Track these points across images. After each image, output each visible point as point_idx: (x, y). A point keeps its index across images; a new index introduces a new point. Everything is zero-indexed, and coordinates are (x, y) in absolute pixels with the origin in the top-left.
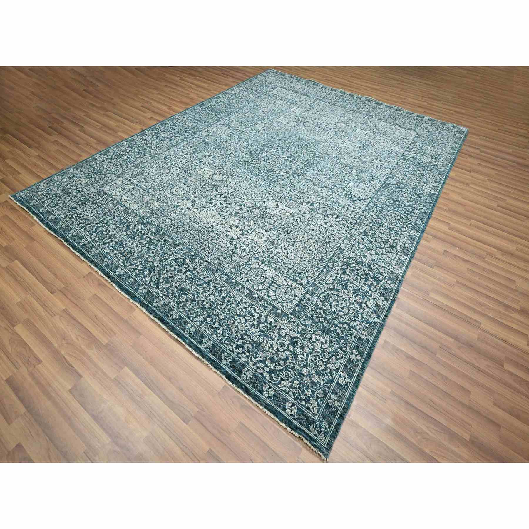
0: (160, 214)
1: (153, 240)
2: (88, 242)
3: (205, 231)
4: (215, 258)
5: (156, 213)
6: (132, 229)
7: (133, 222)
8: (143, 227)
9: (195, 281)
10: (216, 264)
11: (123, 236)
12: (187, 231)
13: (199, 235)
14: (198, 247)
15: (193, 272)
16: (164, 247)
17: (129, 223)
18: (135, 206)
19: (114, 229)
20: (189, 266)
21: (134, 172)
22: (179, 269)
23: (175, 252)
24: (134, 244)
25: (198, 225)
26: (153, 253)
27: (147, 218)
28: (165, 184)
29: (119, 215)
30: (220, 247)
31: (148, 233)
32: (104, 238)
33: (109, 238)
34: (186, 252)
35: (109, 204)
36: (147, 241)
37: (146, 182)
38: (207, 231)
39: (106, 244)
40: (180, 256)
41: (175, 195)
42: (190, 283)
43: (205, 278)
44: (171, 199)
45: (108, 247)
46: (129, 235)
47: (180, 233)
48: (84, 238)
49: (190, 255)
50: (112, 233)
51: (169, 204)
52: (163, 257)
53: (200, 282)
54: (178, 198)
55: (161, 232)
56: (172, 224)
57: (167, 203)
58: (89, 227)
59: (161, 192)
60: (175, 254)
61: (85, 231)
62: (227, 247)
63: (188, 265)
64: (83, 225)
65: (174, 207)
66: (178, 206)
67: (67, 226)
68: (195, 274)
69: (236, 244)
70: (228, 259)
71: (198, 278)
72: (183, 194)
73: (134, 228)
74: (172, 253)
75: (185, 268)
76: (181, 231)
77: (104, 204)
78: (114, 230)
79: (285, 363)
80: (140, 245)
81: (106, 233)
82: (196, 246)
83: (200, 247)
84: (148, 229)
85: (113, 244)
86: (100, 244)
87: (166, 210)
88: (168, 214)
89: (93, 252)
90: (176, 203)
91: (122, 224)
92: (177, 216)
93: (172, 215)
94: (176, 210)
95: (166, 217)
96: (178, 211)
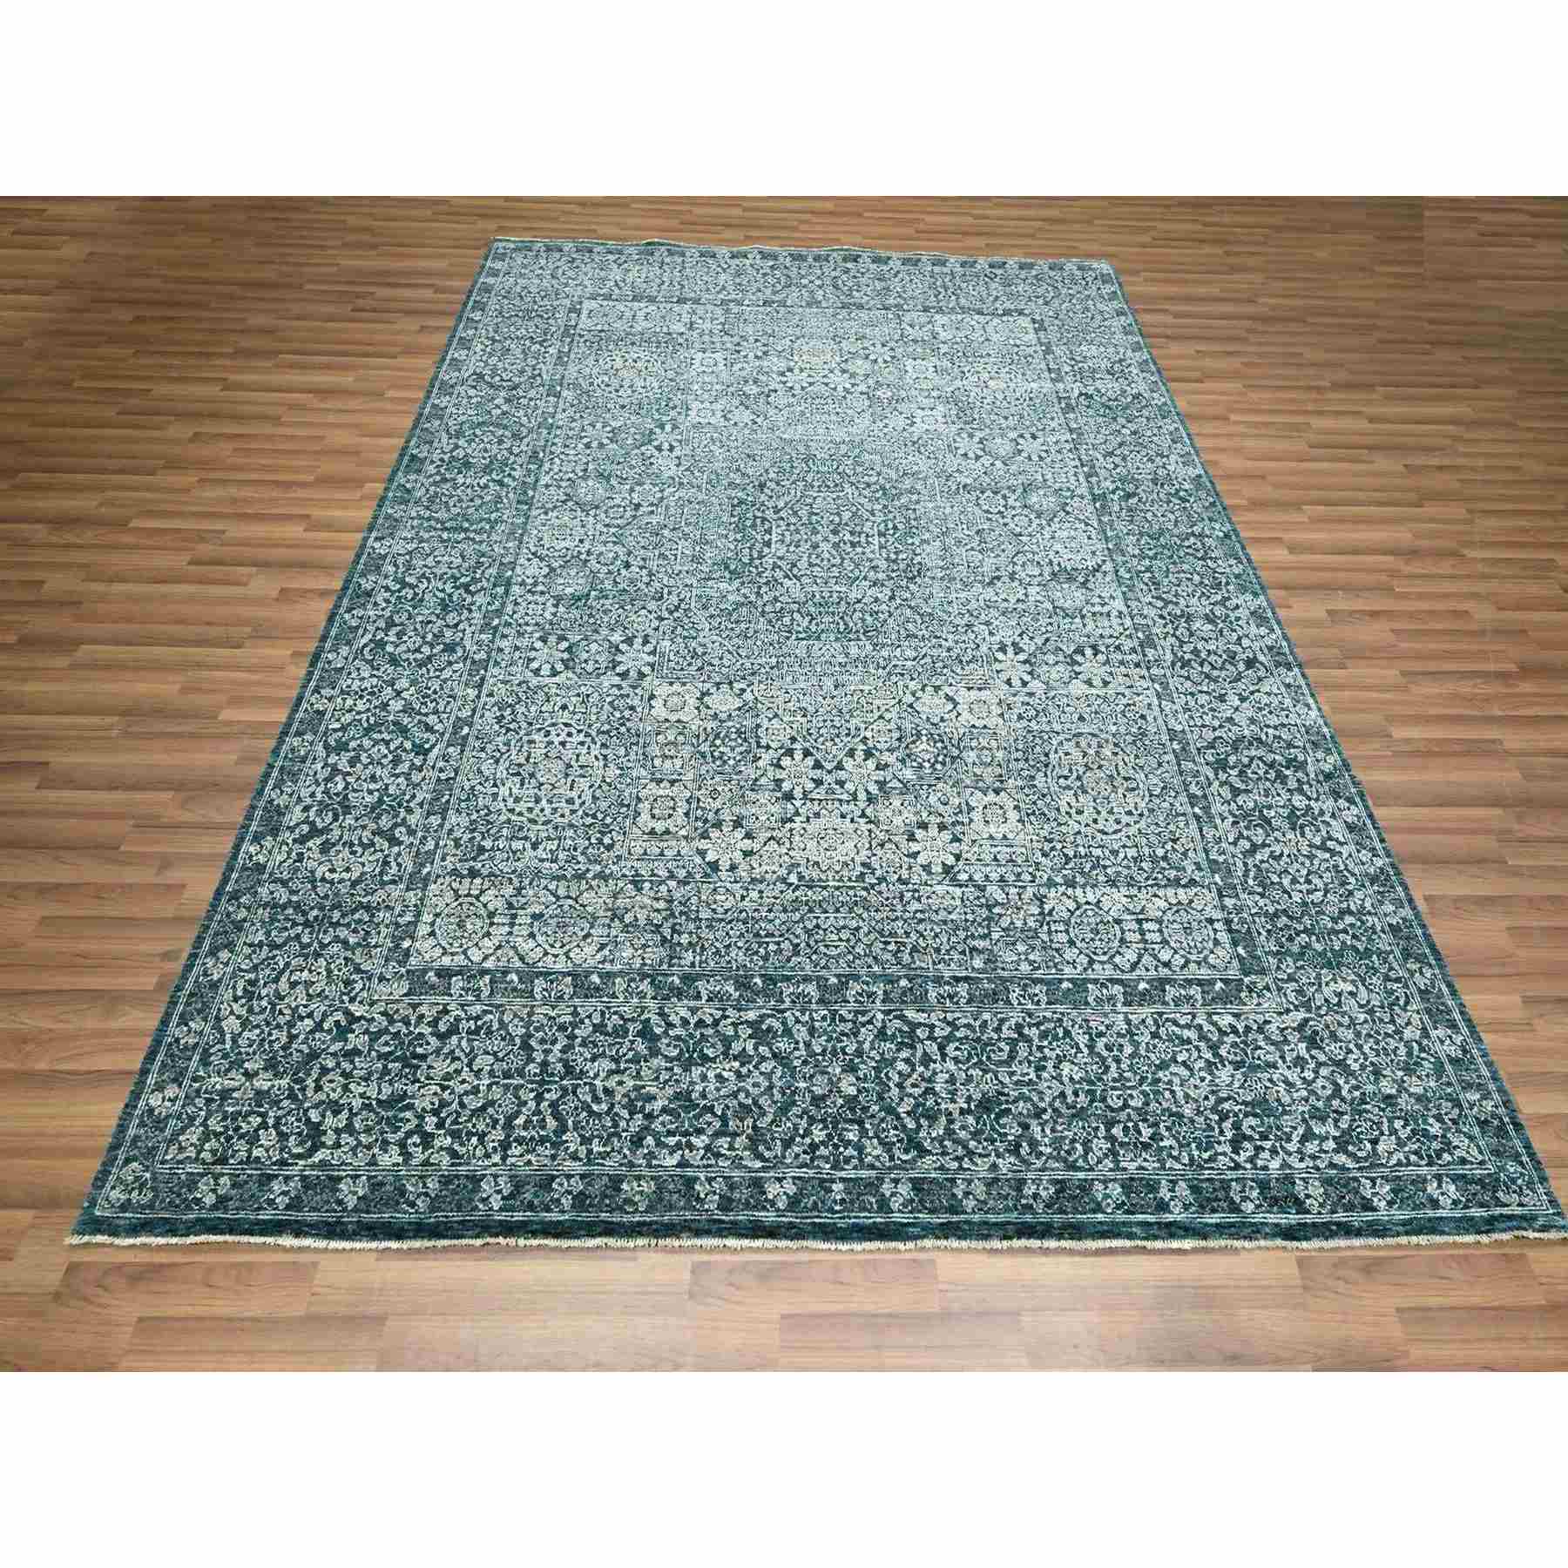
0: (692, 926)
1: (762, 1022)
2: (582, 1177)
3: (864, 893)
4: (963, 953)
5: (674, 931)
6: (666, 1033)
7: (643, 1009)
8: (692, 1003)
9: (989, 1058)
10: (984, 971)
11: (664, 1076)
12: (818, 926)
13: (860, 916)
14: (895, 954)
15: (958, 1034)
16: (812, 1019)
17: (633, 1020)
18: (589, 950)
19: (611, 1073)
20: (932, 1027)
22: (919, 1054)
23: (857, 1012)
24: (725, 1074)
25: (825, 888)
26: (805, 1063)
27: (670, 965)
28: (600, 816)
29: (575, 1013)
30: (943, 914)
31: (724, 1010)
32: (616, 1125)
33: (631, 1114)
34: (885, 992)
35: (499, 1000)
36: (750, 1037)
37: (535, 846)
38: (865, 889)
39: (641, 1139)
40: (880, 1016)
41: (667, 832)
42: (985, 1072)
43: (998, 1030)
44: (669, 853)
45: (659, 1144)
46: (678, 1058)
47: (808, 945)
48: (553, 1178)
49: (904, 994)
50: (621, 1090)
51: (682, 874)
52: (845, 1053)
53: (1001, 1050)
54: (686, 838)
55: (758, 980)
56: (757, 935)
57: (672, 876)
58: (525, 1128)
59: (618, 850)
60: (861, 1019)
61: (528, 1152)
62: (958, 902)
63: (925, 1025)
64: (498, 1135)
65: (706, 875)
66: (714, 866)
67: (446, 1181)
68: (966, 1037)
69: (971, 879)
70: (995, 936)
71: (987, 1045)
72: (687, 814)
73: (670, 1025)
74: (854, 1023)
75: (929, 1038)
76: (804, 937)
77: (486, 1012)
78: (617, 1078)
79: (1343, 1100)
80: (743, 1065)
81: (604, 1107)
82: (888, 956)
83: (899, 951)
84: (710, 999)
85: (663, 1124)
86: (625, 1156)
87: (694, 900)
88: (714, 911)
89: (637, 1198)
90: (698, 860)
91: (618, 1036)
92: (743, 898)
93: (727, 905)
94: (721, 881)
95: (720, 924)
96: (730, 882)
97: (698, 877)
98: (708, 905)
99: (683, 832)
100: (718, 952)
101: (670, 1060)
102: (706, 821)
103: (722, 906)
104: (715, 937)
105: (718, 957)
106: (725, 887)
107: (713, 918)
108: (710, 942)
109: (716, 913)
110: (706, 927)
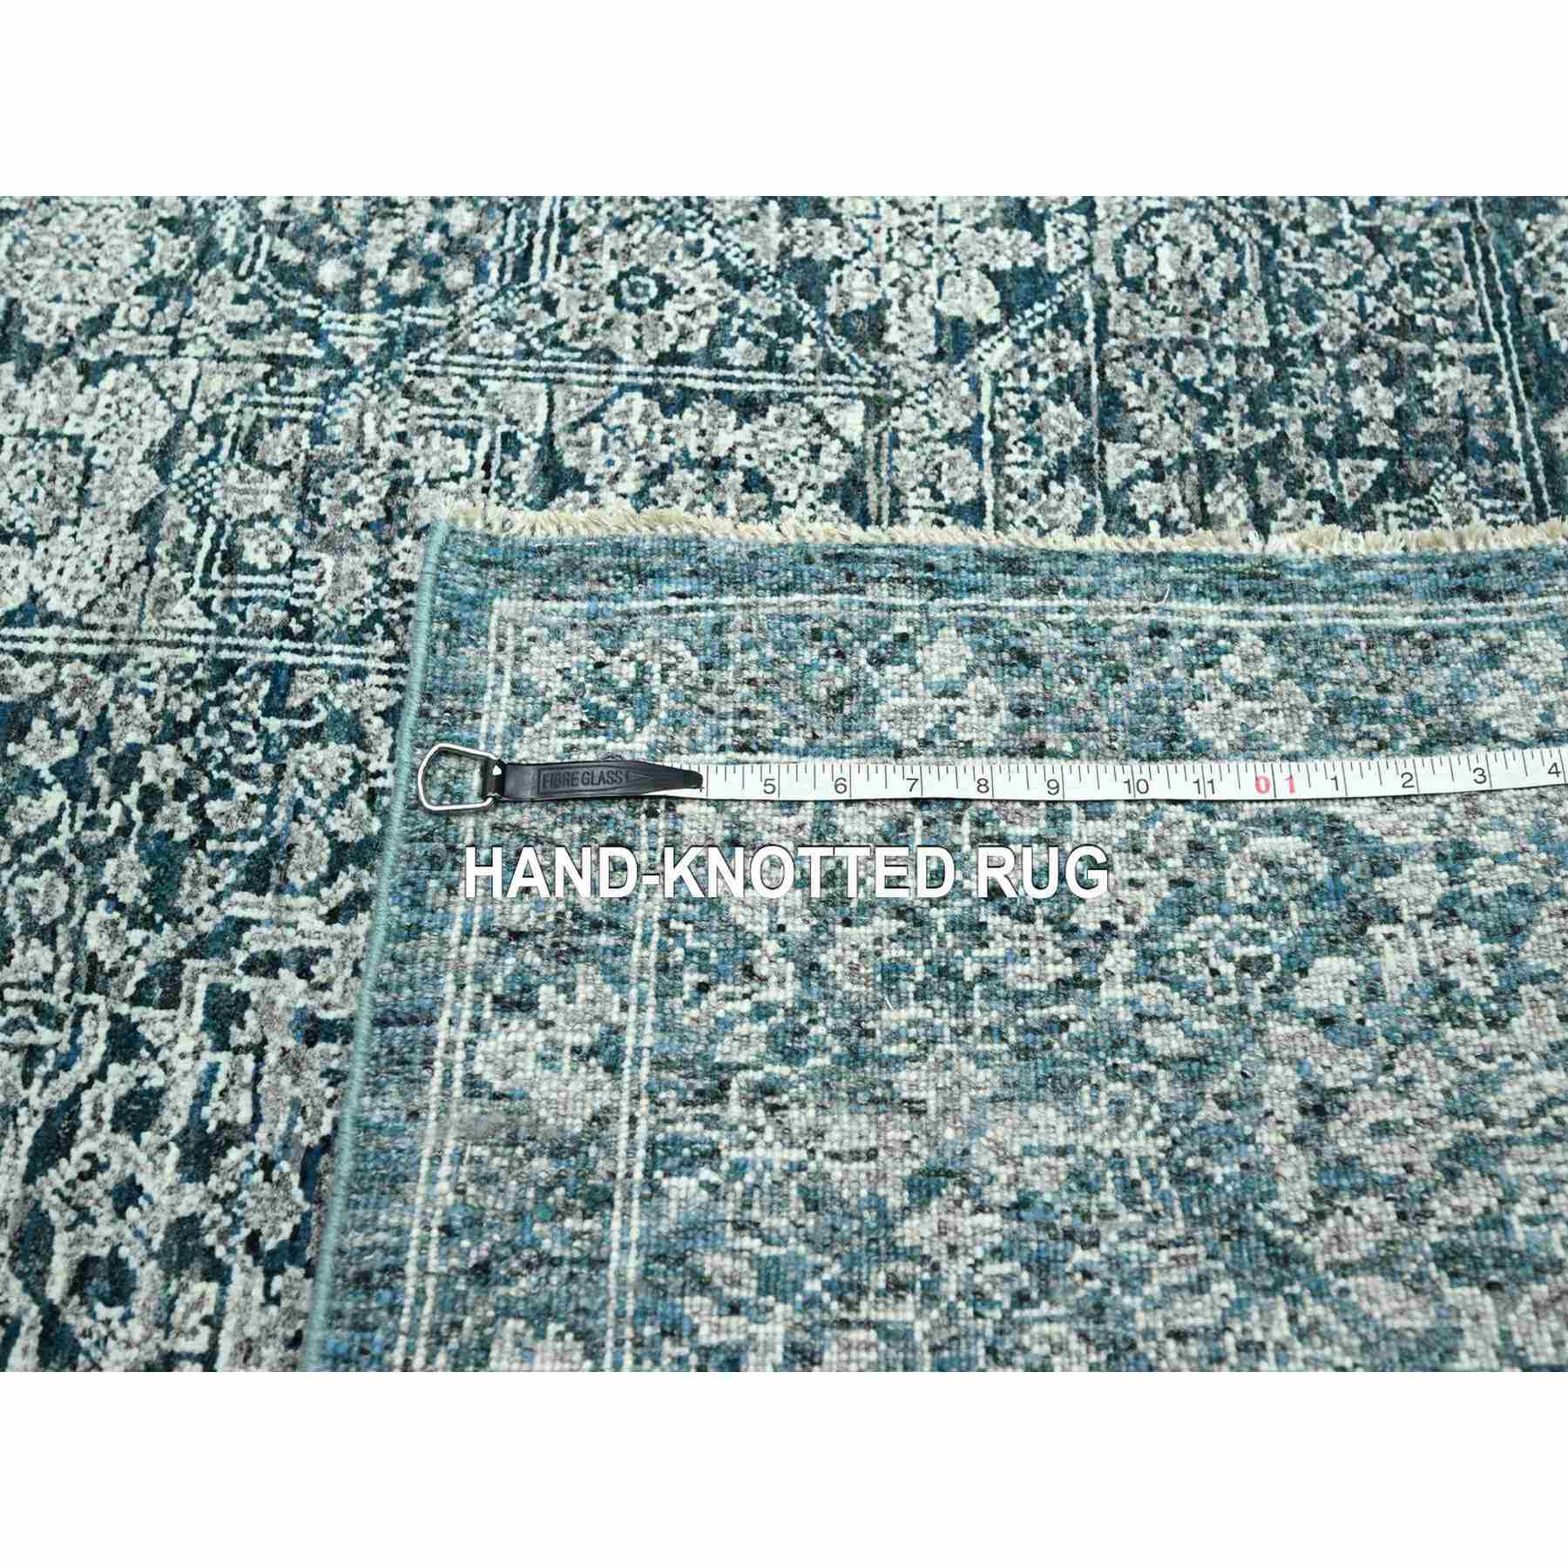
0: (1312, 376)
5: (1342, 447)
27: (1504, 452)
51: (1067, 420)
54: (877, 409)
57: (1084, 464)
65: (1068, 317)
66: (1018, 286)
72: (749, 408)
87: (1191, 366)
88: (1231, 289)
90: (994, 354)
94: (1089, 260)
95: (1282, 266)
96: (1092, 227)
97: (1075, 354)
98: (1206, 311)
99: (851, 421)
100: (1414, 275)
102: (787, 325)
103: (1207, 258)
104: (1346, 286)
105: (1431, 275)
106: (1118, 248)
107: (1264, 293)
108: (1371, 303)
109: (1241, 281)
110: (1309, 319)
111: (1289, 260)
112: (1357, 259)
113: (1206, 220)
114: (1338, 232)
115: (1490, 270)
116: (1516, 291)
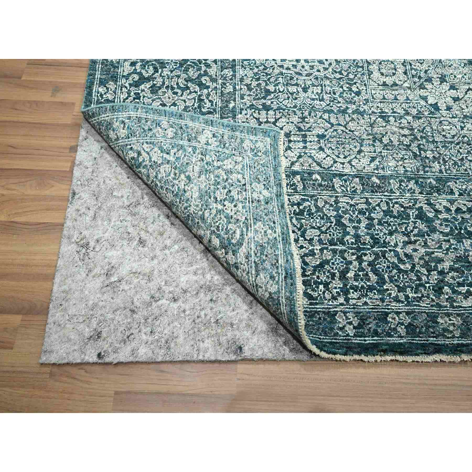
0: (432, 146)
2: (408, 313)
5: (420, 149)
6: (436, 216)
7: (416, 201)
8: (449, 197)
11: (445, 246)
17: (410, 208)
18: (365, 161)
21: (248, 81)
27: (425, 172)
28: (345, 74)
29: (367, 203)
32: (419, 279)
35: (311, 192)
37: (305, 90)
39: (441, 288)
41: (395, 84)
44: (402, 99)
45: (454, 292)
48: (387, 314)
51: (414, 112)
54: (409, 88)
57: (407, 113)
58: (356, 280)
59: (364, 96)
61: (363, 296)
64: (337, 284)
65: (431, 113)
66: (436, 107)
72: (405, 73)
73: (437, 211)
77: (304, 200)
81: (409, 266)
84: (461, 195)
85: (453, 278)
86: (433, 300)
87: (428, 129)
88: (444, 136)
89: (451, 328)
90: (423, 103)
91: (403, 218)
92: (462, 128)
93: (453, 132)
94: (443, 116)
95: (451, 145)
96: (450, 118)
97: (426, 113)
98: (440, 133)
99: (406, 85)
100: (455, 164)
101: (447, 235)
102: (420, 78)
103: (449, 133)
104: (450, 154)
105: (457, 167)
106: (447, 121)
107: (445, 141)
108: (448, 157)
109: (447, 138)
110: (442, 147)
111: (452, 146)
112: (456, 156)
113: (457, 134)
114: (461, 154)
115: (461, 176)
116: (457, 179)
